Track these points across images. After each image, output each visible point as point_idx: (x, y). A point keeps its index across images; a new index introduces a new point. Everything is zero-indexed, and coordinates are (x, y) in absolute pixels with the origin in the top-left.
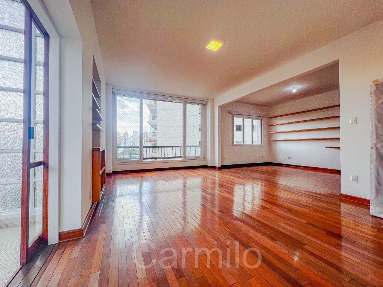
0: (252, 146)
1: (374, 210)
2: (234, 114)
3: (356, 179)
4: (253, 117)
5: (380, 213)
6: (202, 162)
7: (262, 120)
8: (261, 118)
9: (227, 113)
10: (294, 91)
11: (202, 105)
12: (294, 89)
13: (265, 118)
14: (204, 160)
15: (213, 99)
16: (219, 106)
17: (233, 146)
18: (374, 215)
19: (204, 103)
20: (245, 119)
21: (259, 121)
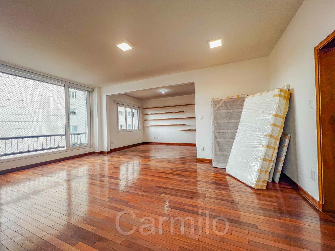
0: (132, 131)
1: (214, 164)
2: (118, 104)
3: (203, 149)
4: (131, 107)
5: (216, 165)
6: (89, 149)
7: (139, 110)
8: (138, 108)
9: (113, 102)
10: (163, 93)
11: (88, 92)
12: (163, 91)
13: (140, 109)
14: (91, 146)
15: (100, 88)
16: (107, 96)
17: (119, 132)
18: (214, 167)
19: (90, 90)
20: (127, 108)
21: (136, 111)
